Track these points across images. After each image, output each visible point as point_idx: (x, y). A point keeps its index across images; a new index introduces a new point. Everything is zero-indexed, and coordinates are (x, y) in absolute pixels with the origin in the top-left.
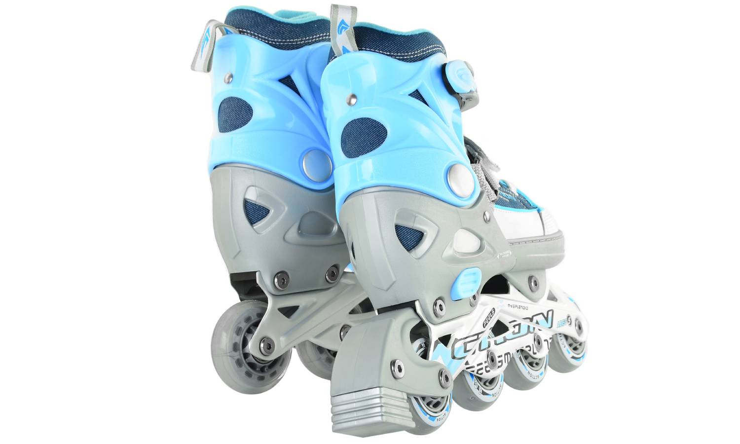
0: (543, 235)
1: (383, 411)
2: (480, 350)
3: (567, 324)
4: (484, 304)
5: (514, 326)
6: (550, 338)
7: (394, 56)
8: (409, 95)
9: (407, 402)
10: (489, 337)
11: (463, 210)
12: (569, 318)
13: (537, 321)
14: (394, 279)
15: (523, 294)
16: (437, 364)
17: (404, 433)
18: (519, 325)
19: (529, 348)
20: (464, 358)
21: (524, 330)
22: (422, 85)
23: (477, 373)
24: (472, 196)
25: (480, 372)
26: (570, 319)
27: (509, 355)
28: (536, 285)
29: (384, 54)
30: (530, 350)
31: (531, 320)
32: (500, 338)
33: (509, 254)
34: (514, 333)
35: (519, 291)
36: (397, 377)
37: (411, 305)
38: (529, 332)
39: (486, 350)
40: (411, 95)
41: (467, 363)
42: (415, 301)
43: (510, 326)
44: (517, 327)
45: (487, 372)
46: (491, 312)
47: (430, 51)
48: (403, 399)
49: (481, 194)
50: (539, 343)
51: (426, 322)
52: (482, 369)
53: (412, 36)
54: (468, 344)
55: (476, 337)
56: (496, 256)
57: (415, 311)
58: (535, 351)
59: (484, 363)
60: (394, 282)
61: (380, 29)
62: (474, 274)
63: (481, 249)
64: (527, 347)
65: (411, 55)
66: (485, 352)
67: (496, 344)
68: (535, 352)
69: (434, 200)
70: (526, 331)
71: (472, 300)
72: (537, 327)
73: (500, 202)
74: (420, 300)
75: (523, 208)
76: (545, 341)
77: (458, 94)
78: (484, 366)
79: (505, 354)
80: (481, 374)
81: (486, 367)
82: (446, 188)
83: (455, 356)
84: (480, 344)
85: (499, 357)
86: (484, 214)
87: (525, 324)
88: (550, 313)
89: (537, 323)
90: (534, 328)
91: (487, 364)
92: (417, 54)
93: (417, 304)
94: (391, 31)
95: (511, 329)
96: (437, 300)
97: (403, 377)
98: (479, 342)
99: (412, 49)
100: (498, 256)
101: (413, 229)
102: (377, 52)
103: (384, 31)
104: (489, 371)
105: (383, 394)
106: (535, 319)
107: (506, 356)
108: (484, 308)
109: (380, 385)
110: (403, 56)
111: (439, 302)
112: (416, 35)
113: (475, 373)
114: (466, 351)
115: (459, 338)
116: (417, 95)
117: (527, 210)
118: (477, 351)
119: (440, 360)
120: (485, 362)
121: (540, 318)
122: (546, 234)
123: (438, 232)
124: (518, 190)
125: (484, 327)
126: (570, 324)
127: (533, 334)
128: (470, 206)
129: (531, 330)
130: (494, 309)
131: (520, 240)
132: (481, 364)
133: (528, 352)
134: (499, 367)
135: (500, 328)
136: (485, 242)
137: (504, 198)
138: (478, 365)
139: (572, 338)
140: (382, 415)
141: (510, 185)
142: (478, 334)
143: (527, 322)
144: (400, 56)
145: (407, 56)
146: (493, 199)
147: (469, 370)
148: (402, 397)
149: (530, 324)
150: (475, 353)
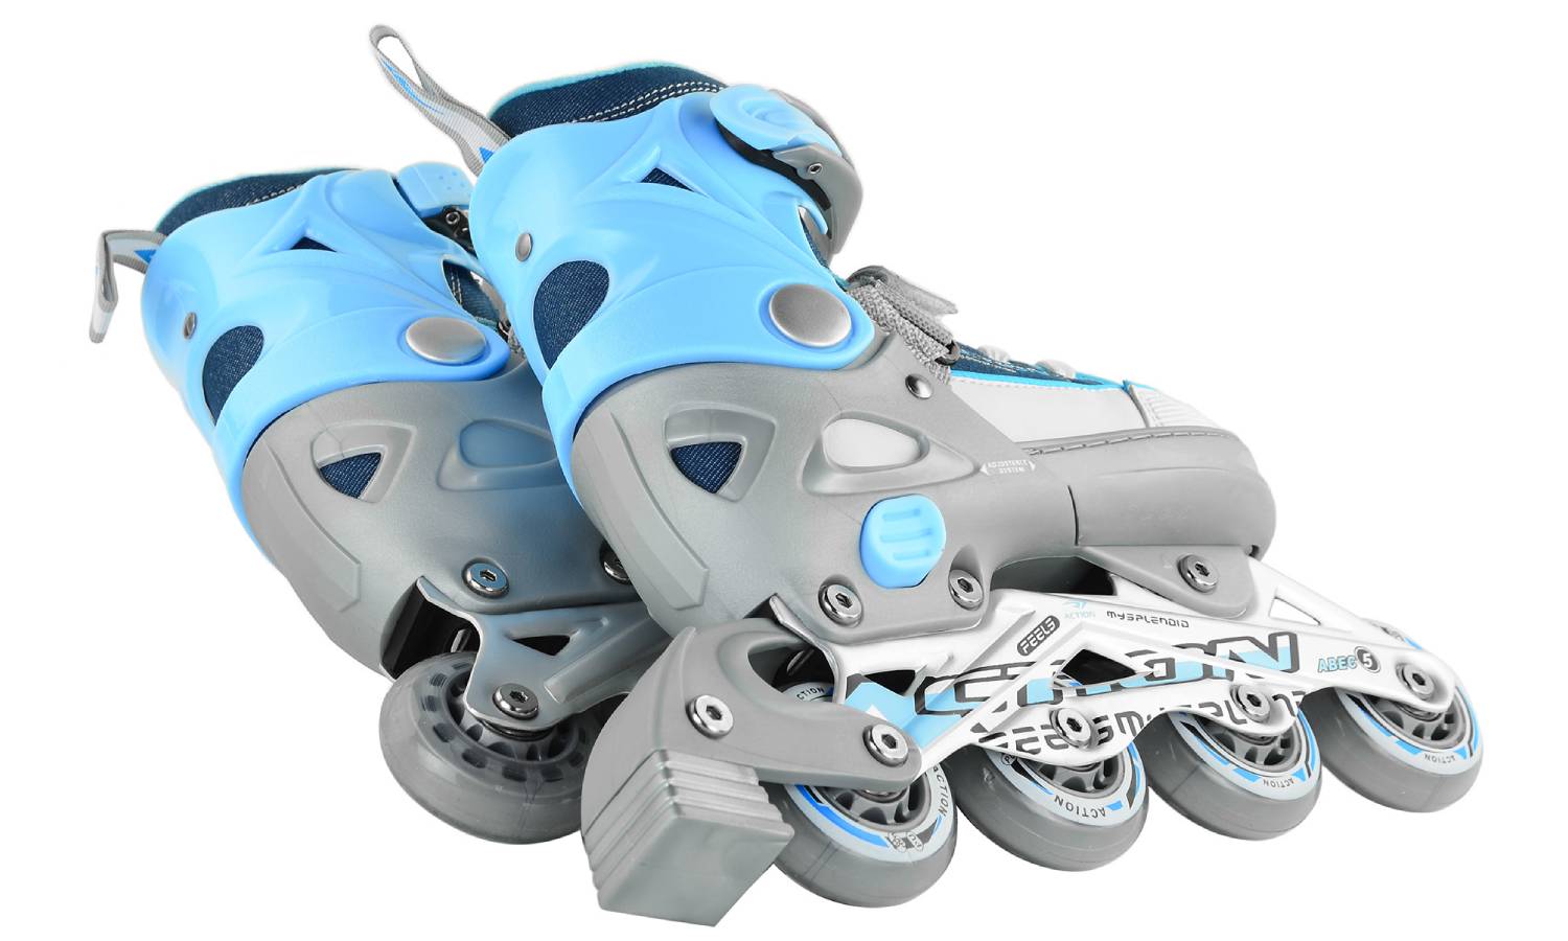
1: (677, 796)
2: (1024, 703)
3: (1362, 669)
4: (1014, 609)
5: (1150, 664)
6: (1297, 695)
8: (640, 181)
10: (1055, 683)
11: (836, 374)
12: (1365, 655)
13: (1233, 654)
14: (704, 573)
15: (1166, 597)
16: (858, 716)
18: (1168, 661)
19: (1211, 709)
20: (963, 713)
21: (1188, 670)
23: (1019, 749)
24: (850, 341)
25: (1026, 747)
26: (1372, 658)
27: (1134, 719)
28: (1205, 575)
30: (1219, 713)
31: (1210, 650)
32: (1100, 687)
33: (1028, 467)
34: (1151, 678)
35: (1157, 594)
36: (708, 731)
38: (1208, 675)
39: (1047, 707)
40: (643, 180)
41: (978, 728)
42: (768, 599)
43: (1135, 664)
44: (1161, 667)
45: (1056, 748)
46: (1044, 625)
48: (748, 783)
49: (883, 344)
50: (1256, 703)
51: (814, 640)
52: (1034, 740)
54: (968, 687)
55: (998, 673)
56: (977, 470)
57: (775, 621)
59: (1038, 728)
60: (707, 574)
62: (917, 512)
63: (923, 456)
64: (1204, 705)
66: (1042, 710)
67: (1083, 696)
69: (745, 368)
70: (1198, 673)
71: (961, 592)
72: (1240, 670)
74: (779, 594)
76: (1276, 697)
77: (769, 152)
78: (1040, 734)
79: (1121, 716)
80: (1034, 752)
81: (1049, 738)
82: (772, 336)
83: (928, 708)
84: (1022, 692)
85: (1097, 720)
86: (911, 382)
87: (1189, 661)
88: (1283, 640)
89: (1236, 658)
90: (1229, 672)
91: (1051, 732)
93: (775, 605)
95: (1140, 670)
96: (825, 585)
97: (730, 731)
98: (1015, 683)
100: (984, 469)
101: (713, 444)
104: (1063, 748)
106: (1223, 650)
107: (1125, 720)
108: (1017, 615)
109: (662, 747)
111: (834, 591)
113: (1011, 750)
114: (963, 699)
115: (938, 677)
116: (657, 176)
118: (1014, 706)
119: (873, 712)
120: (1045, 727)
121: (1244, 648)
122: (1153, 425)
125: (1024, 654)
126: (1374, 669)
127: (1227, 682)
128: (852, 365)
129: (1218, 673)
130: (1055, 619)
131: (1063, 442)
132: (1030, 729)
133: (1214, 716)
134: (1102, 741)
135: (1089, 668)
138: (1018, 731)
140: (675, 805)
142: (1003, 668)
143: (1197, 656)
146: (938, 355)
147: (990, 744)
148: (739, 775)
149: (1209, 660)
150: (1003, 707)
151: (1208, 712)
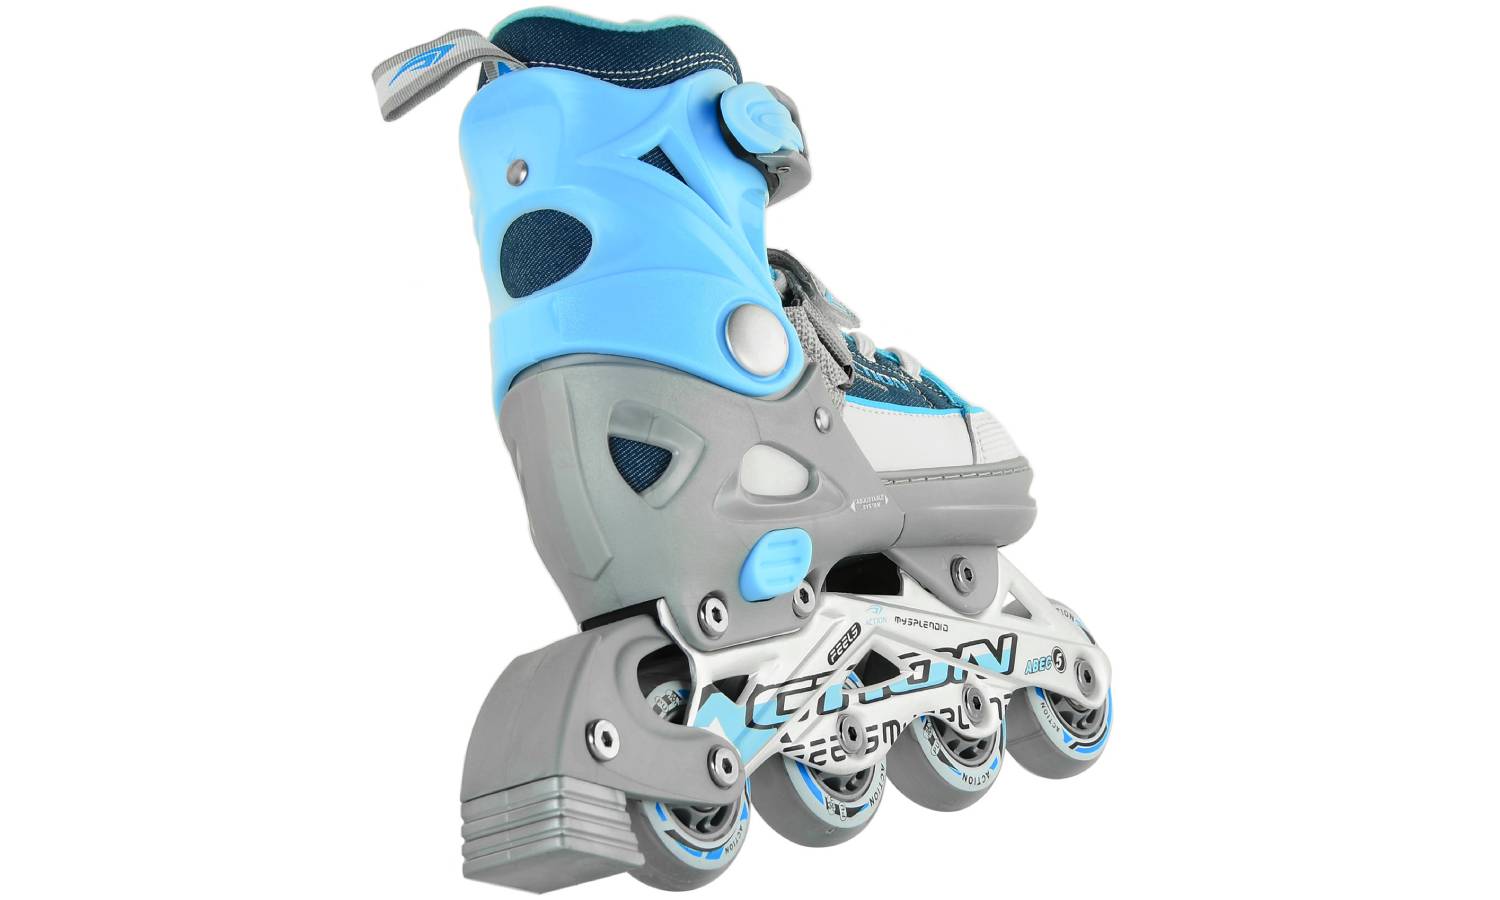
0: (971, 463)
1: (565, 826)
2: (821, 712)
3: (1053, 669)
4: (831, 614)
5: (913, 666)
6: (1006, 697)
7: (607, 76)
8: (641, 159)
9: (627, 810)
10: (846, 687)
11: (764, 403)
12: (1060, 655)
13: (972, 657)
14: (610, 556)
15: (937, 597)
16: (707, 735)
17: (625, 879)
18: (926, 664)
19: (949, 715)
20: (778, 726)
21: (938, 674)
22: (668, 136)
23: (811, 760)
24: (783, 372)
25: (817, 759)
26: (1062, 658)
27: (895, 727)
28: (969, 579)
29: (587, 73)
30: (952, 720)
31: (957, 653)
32: (875, 690)
33: (883, 502)
34: (911, 680)
35: (927, 591)
36: (599, 756)
37: (648, 609)
38: (950, 679)
39: (836, 714)
40: (644, 158)
41: (785, 739)
42: (656, 600)
43: (903, 666)
44: (920, 669)
45: (837, 759)
46: (850, 632)
47: (691, 65)
48: (617, 804)
49: (809, 370)
50: (978, 706)
51: (683, 645)
52: (823, 752)
53: (650, 33)
54: (787, 698)
55: (809, 683)
56: (848, 506)
57: (657, 622)
58: (965, 721)
59: (828, 740)
60: (610, 560)
61: (579, 22)
62: (794, 542)
63: (810, 487)
64: (943, 711)
65: (647, 73)
66: (832, 719)
67: (863, 701)
68: (964, 723)
69: (693, 381)
70: (944, 677)
71: (799, 602)
72: (972, 671)
73: (860, 390)
74: (667, 597)
75: (926, 405)
76: (992, 700)
77: (755, 155)
78: (828, 746)
79: (885, 725)
80: (822, 763)
81: (834, 750)
82: (722, 355)
83: (755, 721)
84: (821, 701)
85: (869, 729)
86: (816, 416)
87: (940, 664)
88: (1008, 643)
89: (972, 660)
90: (965, 674)
91: (836, 743)
92: (658, 71)
93: (661, 606)
94: (601, 22)
95: (906, 673)
96: (706, 599)
97: (616, 756)
98: (818, 694)
99: (650, 62)
100: (853, 506)
101: (649, 446)
102: (572, 70)
103: (588, 24)
104: (842, 758)
105: (566, 792)
106: (966, 653)
107: (888, 729)
108: (833, 621)
109: (560, 773)
110: (627, 76)
111: (712, 604)
112: (661, 31)
113: (806, 761)
114: (781, 712)
115: (765, 685)
116: (657, 158)
117: (936, 410)
118: (813, 715)
119: (716, 728)
120: (833, 739)
121: (980, 651)
122: (978, 462)
123: (705, 449)
124: (923, 371)
125: (831, 663)
126: (1061, 668)
127: (961, 685)
128: (777, 397)
129: (958, 675)
130: (858, 626)
131: (910, 474)
132: (822, 741)
133: (948, 722)
134: (868, 751)
135: (874, 669)
136: (817, 473)
137: (875, 384)
138: (813, 744)
139: (1068, 700)
140: (562, 835)
141: (904, 359)
142: (814, 678)
143: (947, 660)
144: (620, 76)
145: (636, 75)
146: (840, 382)
147: (791, 754)
148: (612, 799)
149: (954, 662)
150: (805, 717)
151: (945, 717)
